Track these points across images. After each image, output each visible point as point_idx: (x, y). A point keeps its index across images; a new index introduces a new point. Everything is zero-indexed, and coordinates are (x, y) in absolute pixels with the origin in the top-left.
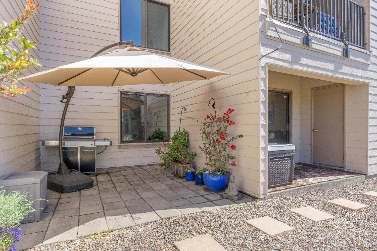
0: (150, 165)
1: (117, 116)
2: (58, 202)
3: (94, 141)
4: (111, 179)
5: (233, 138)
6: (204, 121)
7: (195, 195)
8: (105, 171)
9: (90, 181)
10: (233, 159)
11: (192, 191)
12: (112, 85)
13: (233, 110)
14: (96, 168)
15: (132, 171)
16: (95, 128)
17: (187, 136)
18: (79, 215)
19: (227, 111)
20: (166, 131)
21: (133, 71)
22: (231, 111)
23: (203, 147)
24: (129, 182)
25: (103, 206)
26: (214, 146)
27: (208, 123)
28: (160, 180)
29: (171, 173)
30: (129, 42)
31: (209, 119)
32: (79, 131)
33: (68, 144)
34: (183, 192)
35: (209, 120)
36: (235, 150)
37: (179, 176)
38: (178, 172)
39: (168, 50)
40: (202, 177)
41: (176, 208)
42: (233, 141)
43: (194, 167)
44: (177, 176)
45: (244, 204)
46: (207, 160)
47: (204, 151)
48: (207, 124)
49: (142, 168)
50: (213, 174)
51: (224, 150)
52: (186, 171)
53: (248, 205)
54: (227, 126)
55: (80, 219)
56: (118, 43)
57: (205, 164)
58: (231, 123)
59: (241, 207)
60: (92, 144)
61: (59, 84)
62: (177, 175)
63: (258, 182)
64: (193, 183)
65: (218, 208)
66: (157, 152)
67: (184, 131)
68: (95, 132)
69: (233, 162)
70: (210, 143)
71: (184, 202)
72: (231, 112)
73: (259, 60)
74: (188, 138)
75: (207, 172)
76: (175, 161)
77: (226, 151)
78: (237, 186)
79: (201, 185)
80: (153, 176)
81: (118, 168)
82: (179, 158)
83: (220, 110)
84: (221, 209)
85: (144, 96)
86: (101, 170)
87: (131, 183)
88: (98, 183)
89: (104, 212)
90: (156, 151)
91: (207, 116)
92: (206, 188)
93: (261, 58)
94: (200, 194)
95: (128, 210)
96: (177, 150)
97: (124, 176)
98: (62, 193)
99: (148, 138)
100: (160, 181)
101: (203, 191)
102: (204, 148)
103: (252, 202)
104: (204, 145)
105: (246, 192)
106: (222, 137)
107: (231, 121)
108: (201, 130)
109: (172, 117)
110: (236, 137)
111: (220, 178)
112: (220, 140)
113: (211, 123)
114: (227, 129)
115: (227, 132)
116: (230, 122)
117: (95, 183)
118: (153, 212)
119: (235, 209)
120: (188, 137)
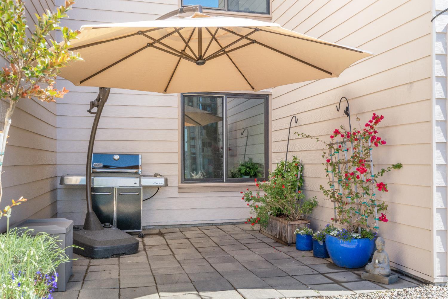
0: (233, 224)
1: (176, 136)
2: (87, 270)
3: (139, 177)
4: (167, 242)
5: (383, 171)
6: (329, 140)
7: (310, 271)
8: (157, 231)
9: (134, 242)
10: (383, 209)
11: (305, 266)
12: (165, 91)
13: (382, 117)
14: (142, 225)
15: (202, 232)
16: (140, 156)
17: (300, 169)
18: (120, 289)
19: (370, 120)
20: (263, 162)
21: (199, 56)
22: (377, 119)
23: (327, 187)
24: (196, 249)
25: (154, 278)
26: (347, 186)
27: (336, 143)
28: (249, 247)
29: (270, 236)
30: (196, 7)
31: (339, 136)
32: (115, 160)
33: (99, 182)
34: (289, 266)
35: (338, 138)
36: (385, 192)
37: (284, 242)
38: (282, 235)
39: (266, 12)
40: (324, 242)
41: (274, 289)
42: (382, 175)
43: (313, 226)
44: (281, 243)
45: (401, 290)
46: (335, 213)
47: (329, 196)
48: (335, 146)
49: (219, 228)
50: (345, 235)
51: (366, 193)
52: (297, 231)
53: (407, 292)
54: (371, 148)
55: (121, 292)
56: (178, 10)
57: (332, 219)
58: (377, 141)
59: (393, 295)
60: (135, 183)
61: (81, 82)
62: (280, 240)
63: (430, 252)
64: (310, 254)
65: (349, 293)
66: (245, 198)
67: (295, 162)
68: (140, 164)
69: (382, 214)
70: (340, 181)
71: (289, 280)
72: (376, 123)
73: (432, 21)
74: (303, 173)
75: (333, 233)
76: (277, 216)
77: (368, 194)
78: (388, 258)
79: (323, 258)
80: (238, 241)
81: (178, 226)
82: (284, 208)
83: (358, 118)
84: (354, 295)
85: (222, 97)
86: (150, 229)
87: (200, 250)
88: (146, 247)
89: (156, 286)
90: (242, 195)
91: (334, 130)
92: (333, 262)
93: (435, 17)
94: (318, 271)
95: (193, 286)
96: (280, 193)
97: (188, 239)
98: (92, 258)
99: (229, 173)
100: (249, 249)
101: (326, 268)
102: (329, 191)
103: (417, 288)
104: (330, 185)
105: (408, 272)
106: (361, 168)
107: (379, 139)
108: (323, 156)
109: (274, 137)
110: (389, 169)
111: (358, 246)
112: (358, 173)
113: (342, 142)
114: (371, 153)
115: (371, 158)
116: (375, 140)
117: (141, 247)
118: (235, 291)
119: (381, 297)
120: (302, 171)
